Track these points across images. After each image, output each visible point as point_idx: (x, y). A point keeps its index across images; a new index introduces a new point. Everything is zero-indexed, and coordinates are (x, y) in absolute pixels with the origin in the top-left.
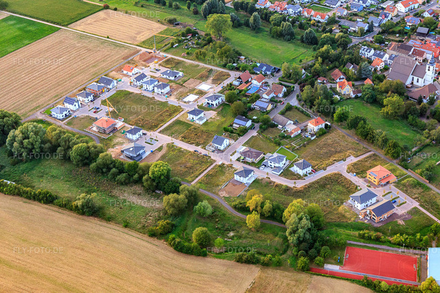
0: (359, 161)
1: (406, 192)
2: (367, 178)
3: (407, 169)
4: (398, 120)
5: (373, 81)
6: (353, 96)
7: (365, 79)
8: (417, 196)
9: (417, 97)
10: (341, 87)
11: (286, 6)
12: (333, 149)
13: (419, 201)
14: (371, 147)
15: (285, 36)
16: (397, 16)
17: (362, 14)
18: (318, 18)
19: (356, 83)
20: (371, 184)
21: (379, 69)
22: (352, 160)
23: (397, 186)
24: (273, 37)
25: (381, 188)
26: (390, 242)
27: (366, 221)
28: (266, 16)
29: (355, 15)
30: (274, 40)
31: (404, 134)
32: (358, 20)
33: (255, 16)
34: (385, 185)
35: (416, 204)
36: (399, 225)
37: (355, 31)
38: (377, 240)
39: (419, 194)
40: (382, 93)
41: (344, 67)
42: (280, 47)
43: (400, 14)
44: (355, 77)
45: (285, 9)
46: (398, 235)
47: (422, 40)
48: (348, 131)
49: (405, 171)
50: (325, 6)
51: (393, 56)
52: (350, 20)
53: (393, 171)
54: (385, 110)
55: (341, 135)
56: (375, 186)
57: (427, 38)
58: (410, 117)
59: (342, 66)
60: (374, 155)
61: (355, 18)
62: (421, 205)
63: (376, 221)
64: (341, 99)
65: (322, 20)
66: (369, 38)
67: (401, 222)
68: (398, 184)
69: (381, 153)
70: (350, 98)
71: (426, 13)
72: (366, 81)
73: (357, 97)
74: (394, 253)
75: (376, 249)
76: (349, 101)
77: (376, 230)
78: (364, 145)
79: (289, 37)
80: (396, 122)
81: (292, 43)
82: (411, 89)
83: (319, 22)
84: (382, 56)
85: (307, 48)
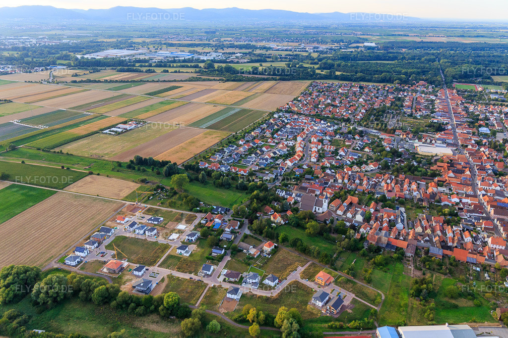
0: (305, 269)
1: (343, 287)
2: (316, 281)
3: (336, 270)
4: (316, 236)
5: (292, 212)
6: (283, 223)
7: (287, 211)
8: (351, 289)
9: (323, 220)
10: (275, 218)
11: (219, 166)
12: (285, 263)
13: (353, 293)
14: (309, 259)
15: (225, 186)
16: (288, 168)
17: (267, 168)
18: (242, 172)
19: (282, 214)
20: (320, 286)
21: (292, 203)
22: (301, 269)
23: (336, 284)
24: (217, 187)
25: (327, 288)
26: (348, 327)
27: (328, 315)
28: (209, 173)
29: (264, 169)
30: (218, 189)
31: (324, 245)
32: (266, 172)
33: (203, 174)
34: (329, 285)
35: (353, 296)
36: (349, 313)
37: (267, 180)
38: (341, 328)
39: (352, 287)
40: (301, 219)
41: (270, 204)
42: (224, 194)
43: (289, 167)
44: (280, 210)
45: (219, 168)
46: (353, 322)
47: (309, 182)
48: (290, 248)
49: (336, 273)
50: (243, 164)
51: (298, 194)
52: (262, 173)
53: (330, 273)
54: (307, 231)
55: (286, 252)
56: (323, 287)
57: (311, 181)
58: (325, 234)
59: (269, 203)
60: (313, 263)
61: (264, 171)
62: (356, 296)
63: (335, 313)
64: (277, 226)
65: (245, 174)
66: (278, 184)
67: (350, 311)
68: (336, 282)
69: (316, 261)
70: (282, 225)
71: (305, 166)
72: (288, 212)
73: (285, 224)
74: (355, 336)
75: (342, 335)
76: (281, 227)
77: (337, 320)
78: (303, 257)
79: (228, 186)
80: (316, 238)
81: (230, 190)
82: (316, 215)
83: (243, 175)
84: (291, 195)
85: (241, 193)
